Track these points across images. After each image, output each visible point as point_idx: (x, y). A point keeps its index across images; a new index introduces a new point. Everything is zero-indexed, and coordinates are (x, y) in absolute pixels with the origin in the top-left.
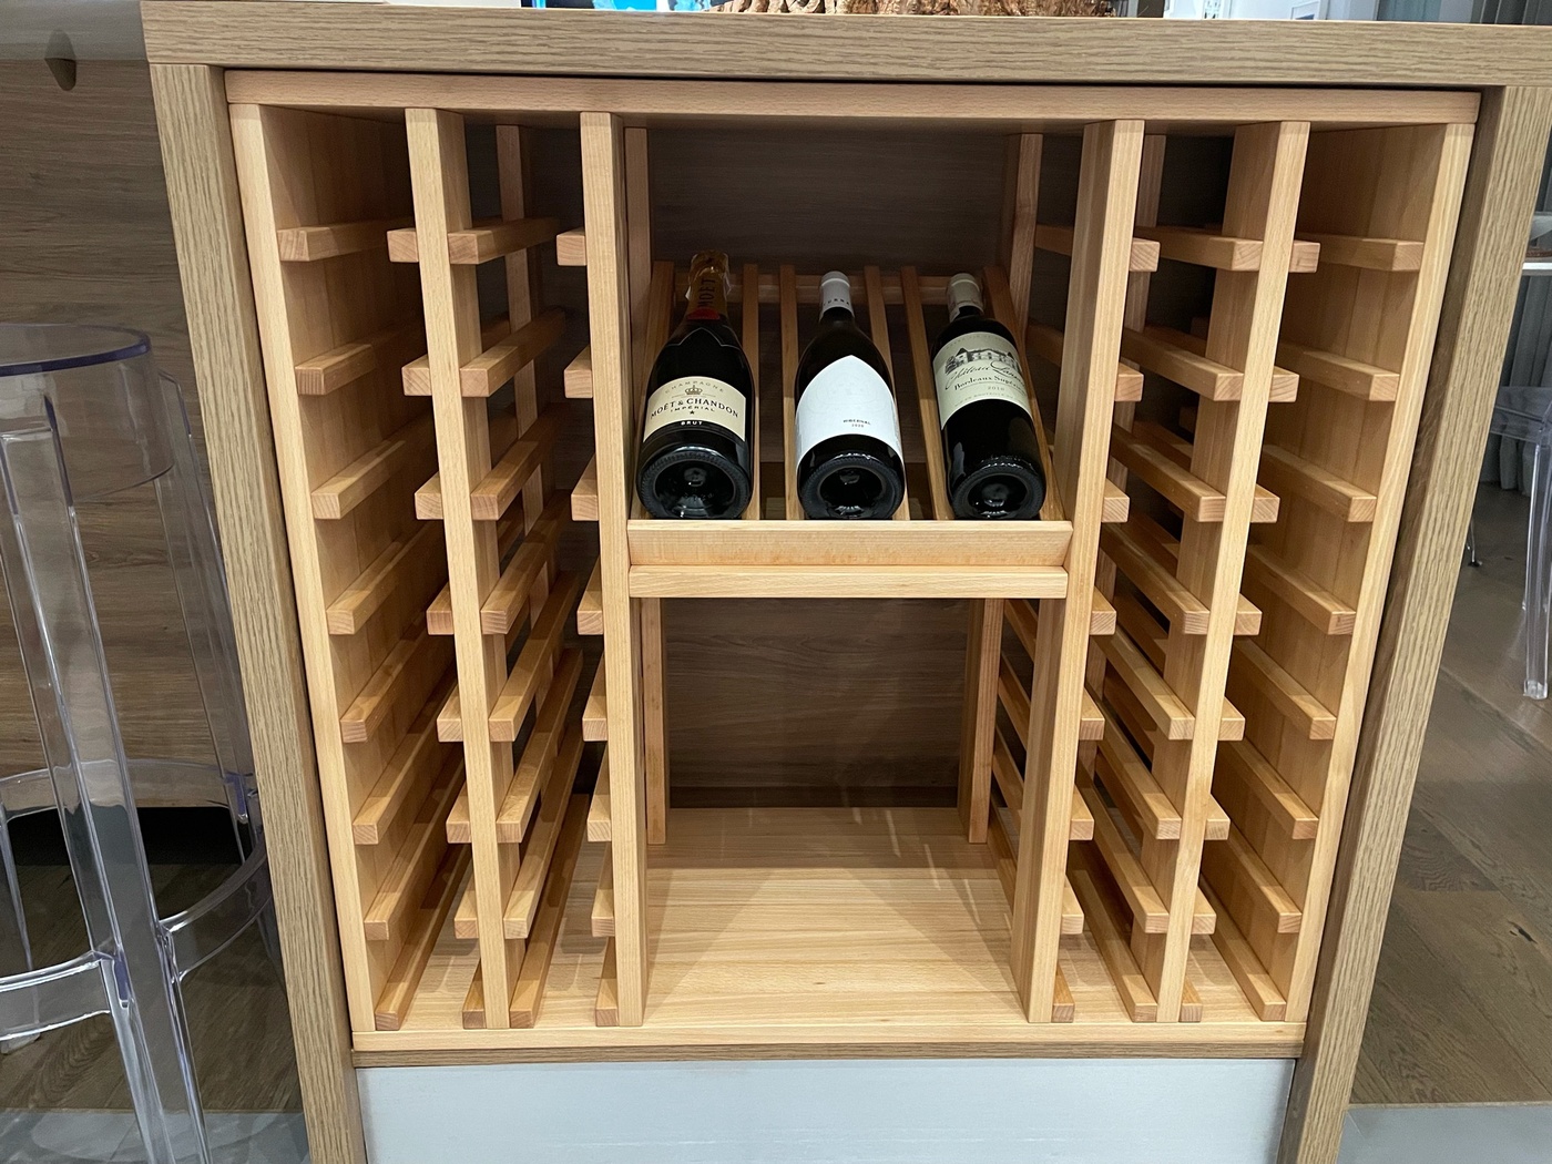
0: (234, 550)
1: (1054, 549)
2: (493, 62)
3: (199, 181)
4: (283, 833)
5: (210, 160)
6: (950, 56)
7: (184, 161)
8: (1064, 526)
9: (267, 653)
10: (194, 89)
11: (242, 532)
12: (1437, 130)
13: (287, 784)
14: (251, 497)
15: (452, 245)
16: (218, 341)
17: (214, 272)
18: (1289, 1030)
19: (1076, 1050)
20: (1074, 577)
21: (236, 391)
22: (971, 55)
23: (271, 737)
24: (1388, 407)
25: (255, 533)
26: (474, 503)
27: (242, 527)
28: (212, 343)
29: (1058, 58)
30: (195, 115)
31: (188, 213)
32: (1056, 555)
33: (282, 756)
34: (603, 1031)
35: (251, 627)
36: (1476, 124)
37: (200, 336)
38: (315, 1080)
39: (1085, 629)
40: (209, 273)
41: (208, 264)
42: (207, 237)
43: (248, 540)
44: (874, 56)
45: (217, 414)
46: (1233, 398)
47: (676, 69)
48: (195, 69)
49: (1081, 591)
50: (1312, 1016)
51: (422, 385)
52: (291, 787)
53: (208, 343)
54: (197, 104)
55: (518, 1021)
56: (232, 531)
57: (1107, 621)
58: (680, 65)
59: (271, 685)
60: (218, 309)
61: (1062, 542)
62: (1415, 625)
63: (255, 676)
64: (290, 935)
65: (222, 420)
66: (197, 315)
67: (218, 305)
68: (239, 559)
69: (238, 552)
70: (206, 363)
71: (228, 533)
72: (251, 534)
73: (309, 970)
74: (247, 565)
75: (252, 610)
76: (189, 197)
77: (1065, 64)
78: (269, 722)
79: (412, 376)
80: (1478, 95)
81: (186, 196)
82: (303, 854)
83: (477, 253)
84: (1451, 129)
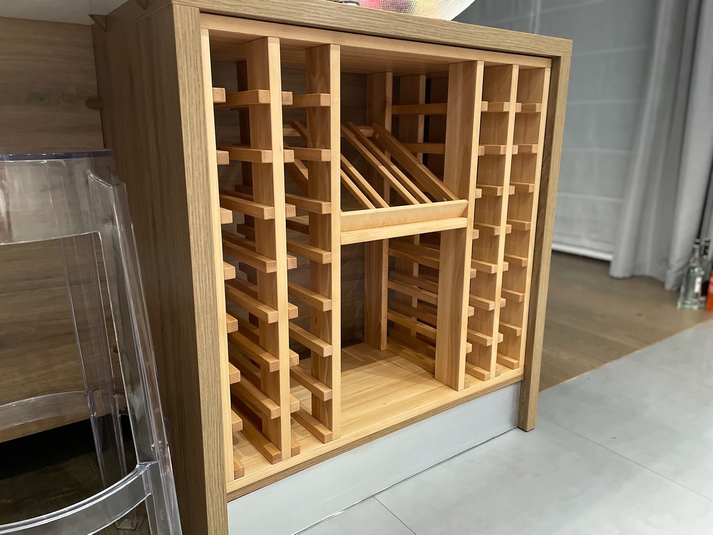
5: (198, 52)
7: (186, 51)
8: (464, 201)
11: (200, 231)
19: (470, 398)
20: (469, 219)
28: (193, 139)
31: (186, 77)
32: (460, 212)
34: (327, 445)
36: (551, 68)
37: (187, 136)
39: (471, 238)
46: (504, 154)
48: (194, 9)
49: (470, 224)
50: (526, 364)
55: (295, 452)
56: (195, 231)
57: (477, 235)
60: (197, 122)
61: (465, 207)
63: (201, 303)
64: (208, 437)
65: (195, 177)
66: (187, 126)
68: (198, 245)
69: (197, 241)
70: (189, 148)
72: (204, 232)
73: (216, 454)
74: (201, 247)
75: (202, 270)
80: (551, 60)
83: (291, 100)
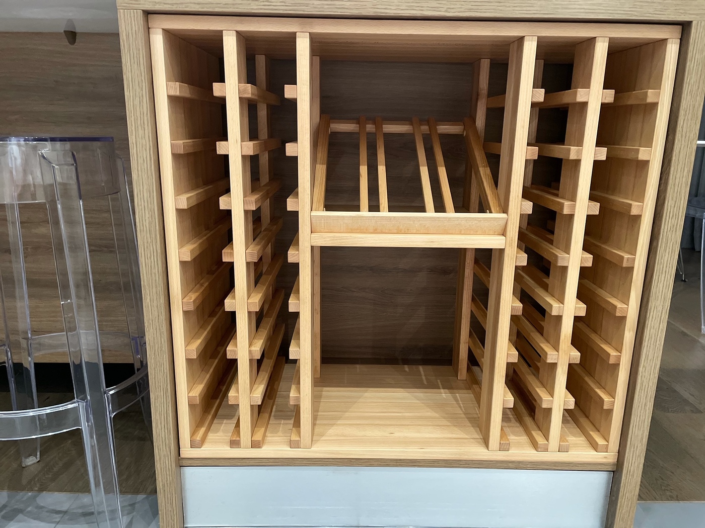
0: (141, 220)
1: (499, 226)
2: (261, 9)
3: (136, 59)
4: (155, 351)
5: (141, 50)
6: (454, 7)
7: (130, 50)
8: (504, 215)
9: (153, 267)
10: (136, 20)
11: (145, 213)
12: (664, 42)
13: (158, 328)
14: (150, 197)
15: (240, 89)
16: (140, 128)
17: (140, 98)
18: (610, 457)
19: (510, 465)
20: (508, 239)
21: (146, 150)
22: (463, 6)
23: (152, 306)
24: (647, 163)
25: (150, 213)
26: (245, 202)
27: (145, 210)
28: (137, 128)
29: (500, 8)
30: (136, 31)
31: (130, 72)
32: (499, 229)
33: (156, 314)
34: (293, 451)
35: (146, 255)
36: (681, 39)
37: (132, 125)
38: (163, 470)
39: (513, 263)
40: (138, 99)
41: (137, 94)
42: (137, 82)
43: (147, 215)
44: (422, 7)
45: (137, 160)
46: (578, 158)
47: (338, 12)
48: (137, 12)
49: (512, 245)
50: (620, 449)
51: (225, 149)
52: (160, 329)
53: (135, 128)
54: (137, 26)
55: (255, 445)
56: (141, 212)
57: (523, 260)
58: (340, 10)
59: (154, 281)
60: (140, 114)
61: (503, 223)
62: (662, 261)
63: (147, 278)
64: (155, 399)
65: (139, 163)
66: (131, 117)
67: (140, 111)
68: (143, 224)
69: (143, 221)
70: (134, 137)
71: (139, 212)
72: (149, 213)
73: (163, 416)
74: (146, 227)
75: (147, 247)
76: (131, 66)
77: (503, 10)
78: (152, 299)
79: (221, 145)
80: (681, 26)
81: (130, 65)
82: (163, 360)
83: (250, 92)
84: (670, 41)
